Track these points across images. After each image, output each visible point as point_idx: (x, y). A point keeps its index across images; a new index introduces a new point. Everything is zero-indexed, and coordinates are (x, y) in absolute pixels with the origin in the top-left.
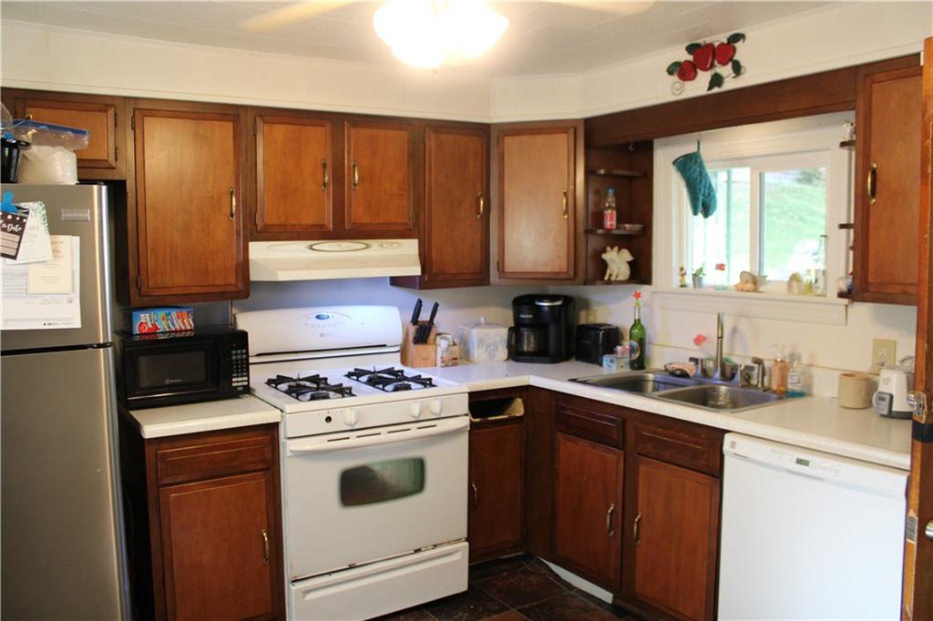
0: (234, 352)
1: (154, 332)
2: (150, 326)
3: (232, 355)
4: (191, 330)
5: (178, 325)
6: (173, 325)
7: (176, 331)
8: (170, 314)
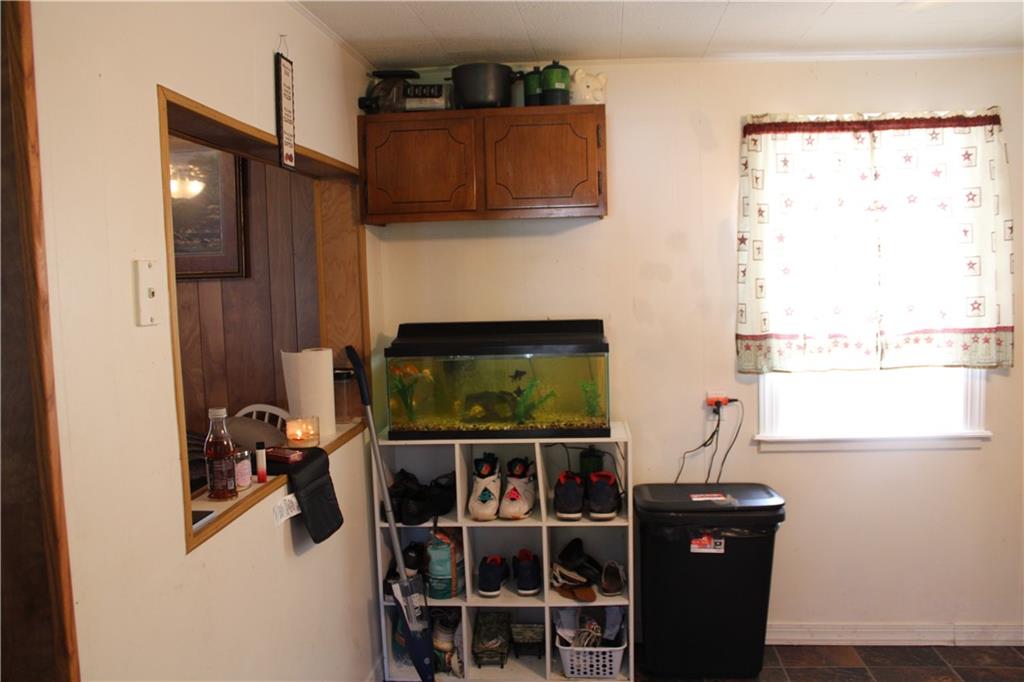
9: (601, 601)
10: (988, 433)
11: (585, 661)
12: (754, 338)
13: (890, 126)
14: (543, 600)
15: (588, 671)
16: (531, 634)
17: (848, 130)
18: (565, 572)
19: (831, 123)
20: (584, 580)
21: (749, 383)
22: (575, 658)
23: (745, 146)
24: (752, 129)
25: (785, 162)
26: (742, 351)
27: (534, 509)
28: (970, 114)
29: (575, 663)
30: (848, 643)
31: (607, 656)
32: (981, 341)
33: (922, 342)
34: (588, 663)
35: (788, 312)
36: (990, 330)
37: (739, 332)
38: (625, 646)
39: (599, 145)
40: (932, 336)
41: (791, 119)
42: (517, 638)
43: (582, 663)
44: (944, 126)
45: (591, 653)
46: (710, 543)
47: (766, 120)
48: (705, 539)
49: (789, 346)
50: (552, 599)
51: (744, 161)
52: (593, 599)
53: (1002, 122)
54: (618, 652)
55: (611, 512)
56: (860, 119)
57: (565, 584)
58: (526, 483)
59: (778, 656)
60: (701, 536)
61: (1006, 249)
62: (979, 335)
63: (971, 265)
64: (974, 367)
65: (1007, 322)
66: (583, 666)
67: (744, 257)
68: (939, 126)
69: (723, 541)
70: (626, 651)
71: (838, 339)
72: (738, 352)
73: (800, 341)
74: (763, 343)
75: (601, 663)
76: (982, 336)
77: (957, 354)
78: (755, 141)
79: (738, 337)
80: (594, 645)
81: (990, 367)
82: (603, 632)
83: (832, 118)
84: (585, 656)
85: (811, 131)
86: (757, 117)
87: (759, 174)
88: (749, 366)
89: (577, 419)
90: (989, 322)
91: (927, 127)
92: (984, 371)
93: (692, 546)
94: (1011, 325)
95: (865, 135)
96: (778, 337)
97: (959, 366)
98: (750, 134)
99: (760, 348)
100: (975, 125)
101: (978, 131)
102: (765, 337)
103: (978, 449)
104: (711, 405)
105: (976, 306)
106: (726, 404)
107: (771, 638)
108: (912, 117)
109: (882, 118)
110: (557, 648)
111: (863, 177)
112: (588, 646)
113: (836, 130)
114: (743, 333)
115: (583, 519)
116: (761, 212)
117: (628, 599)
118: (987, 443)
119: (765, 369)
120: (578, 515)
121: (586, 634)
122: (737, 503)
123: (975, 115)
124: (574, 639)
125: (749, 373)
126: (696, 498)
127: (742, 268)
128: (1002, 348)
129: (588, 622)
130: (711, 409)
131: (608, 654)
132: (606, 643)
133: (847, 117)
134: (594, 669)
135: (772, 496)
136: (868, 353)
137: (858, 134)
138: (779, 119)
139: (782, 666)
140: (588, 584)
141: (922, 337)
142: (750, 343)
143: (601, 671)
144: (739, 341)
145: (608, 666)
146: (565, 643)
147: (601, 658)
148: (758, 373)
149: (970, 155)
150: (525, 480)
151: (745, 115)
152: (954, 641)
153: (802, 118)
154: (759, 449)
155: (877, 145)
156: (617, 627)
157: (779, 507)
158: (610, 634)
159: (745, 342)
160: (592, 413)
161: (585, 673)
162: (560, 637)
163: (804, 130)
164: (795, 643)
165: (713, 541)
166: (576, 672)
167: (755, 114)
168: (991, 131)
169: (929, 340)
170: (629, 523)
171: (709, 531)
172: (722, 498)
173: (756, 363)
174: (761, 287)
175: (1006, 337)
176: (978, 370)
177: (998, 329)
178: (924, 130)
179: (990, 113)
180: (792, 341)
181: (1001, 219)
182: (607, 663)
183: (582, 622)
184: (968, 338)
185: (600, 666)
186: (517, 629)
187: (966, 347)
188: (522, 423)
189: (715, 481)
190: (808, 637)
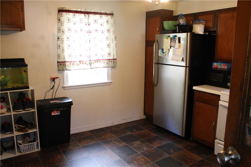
0: (229, 76)
1: (217, 68)
2: (216, 66)
3: (228, 77)
4: (226, 69)
5: (223, 67)
6: (222, 67)
7: (222, 69)
8: (221, 64)
9: (30, 131)
10: (112, 81)
11: (27, 147)
12: (62, 62)
13: (92, 13)
14: (14, 134)
15: (28, 150)
16: (9, 144)
17: (83, 13)
18: (19, 126)
19: (79, 11)
20: (24, 127)
21: (61, 73)
22: (24, 147)
23: (59, 15)
24: (61, 11)
25: (69, 20)
26: (59, 66)
27: (9, 110)
28: (108, 12)
29: (24, 149)
30: (87, 131)
31: (33, 145)
32: (110, 62)
33: (99, 62)
34: (28, 148)
35: (70, 56)
36: (112, 59)
37: (58, 61)
38: (37, 141)
39: (22, 11)
40: (101, 61)
41: (70, 9)
42: (5, 146)
43: (26, 148)
44: (103, 15)
45: (28, 145)
46: (56, 112)
47: (64, 9)
48: (55, 111)
49: (70, 64)
50: (16, 133)
51: (59, 19)
52: (28, 131)
53: (114, 15)
54: (35, 143)
55: (31, 108)
56: (86, 11)
57: (19, 129)
58: (5, 104)
59: (73, 136)
60: (54, 111)
61: (115, 42)
62: (110, 60)
63: (108, 45)
64: (109, 67)
65: (115, 58)
66: (26, 149)
67: (59, 43)
68: (102, 15)
69: (59, 111)
70: (38, 143)
71: (81, 62)
72: (58, 66)
73: (73, 63)
74: (64, 63)
75: (31, 147)
76: (110, 61)
77: (106, 65)
78: (62, 14)
79: (58, 62)
80: (29, 143)
81: (112, 67)
82: (30, 139)
83: (79, 10)
84: (27, 146)
85: (75, 13)
86: (62, 8)
87: (62, 22)
88: (61, 69)
89: (19, 85)
90: (112, 58)
91: (99, 14)
92: (111, 68)
93: (52, 114)
94: (116, 58)
95: (87, 15)
96: (67, 62)
97: (106, 67)
98: (60, 12)
99: (64, 64)
100: (109, 15)
101: (109, 16)
102: (65, 62)
103: (110, 85)
104: (52, 79)
105: (109, 54)
106: (56, 79)
107: (72, 132)
108: (97, 12)
109: (90, 11)
110: (19, 146)
111: (86, 25)
112: (27, 143)
113: (80, 13)
114: (59, 61)
115: (23, 111)
116: (63, 32)
117: (37, 129)
118: (111, 84)
119: (65, 70)
120: (22, 110)
121: (26, 141)
122: (62, 102)
123: (109, 13)
124: (22, 143)
125: (61, 71)
126: (51, 102)
127: (59, 45)
128: (114, 63)
129: (26, 138)
130: (52, 80)
131: (33, 144)
132: (31, 142)
133: (83, 10)
134: (30, 149)
135: (69, 99)
136: (87, 65)
137: (85, 15)
138: (67, 9)
139: (74, 138)
140: (25, 128)
141: (98, 61)
142: (61, 63)
143: (31, 149)
144: (58, 63)
145: (33, 147)
146: (20, 144)
147: (31, 146)
148: (64, 71)
149: (108, 21)
150: (5, 103)
151: (59, 7)
152: (107, 126)
153: (72, 10)
154: (64, 89)
155: (89, 17)
156: (34, 137)
157: (72, 102)
158: (32, 139)
159: (60, 63)
160: (23, 83)
161: (27, 150)
162: (19, 143)
163: (73, 13)
164: (75, 133)
165: (57, 112)
166: (25, 151)
167: (61, 7)
168: (112, 17)
169: (100, 62)
170: (36, 110)
171: (56, 109)
172: (58, 101)
173: (63, 68)
174: (64, 50)
175: (115, 61)
176: (110, 68)
177: (114, 59)
178: (99, 15)
179: (111, 13)
180: (71, 63)
181: (114, 36)
182: (33, 146)
183: (24, 138)
184: (108, 61)
185: (31, 148)
186: (4, 144)
187: (107, 63)
188: (3, 87)
189: (54, 98)
190: (78, 131)
